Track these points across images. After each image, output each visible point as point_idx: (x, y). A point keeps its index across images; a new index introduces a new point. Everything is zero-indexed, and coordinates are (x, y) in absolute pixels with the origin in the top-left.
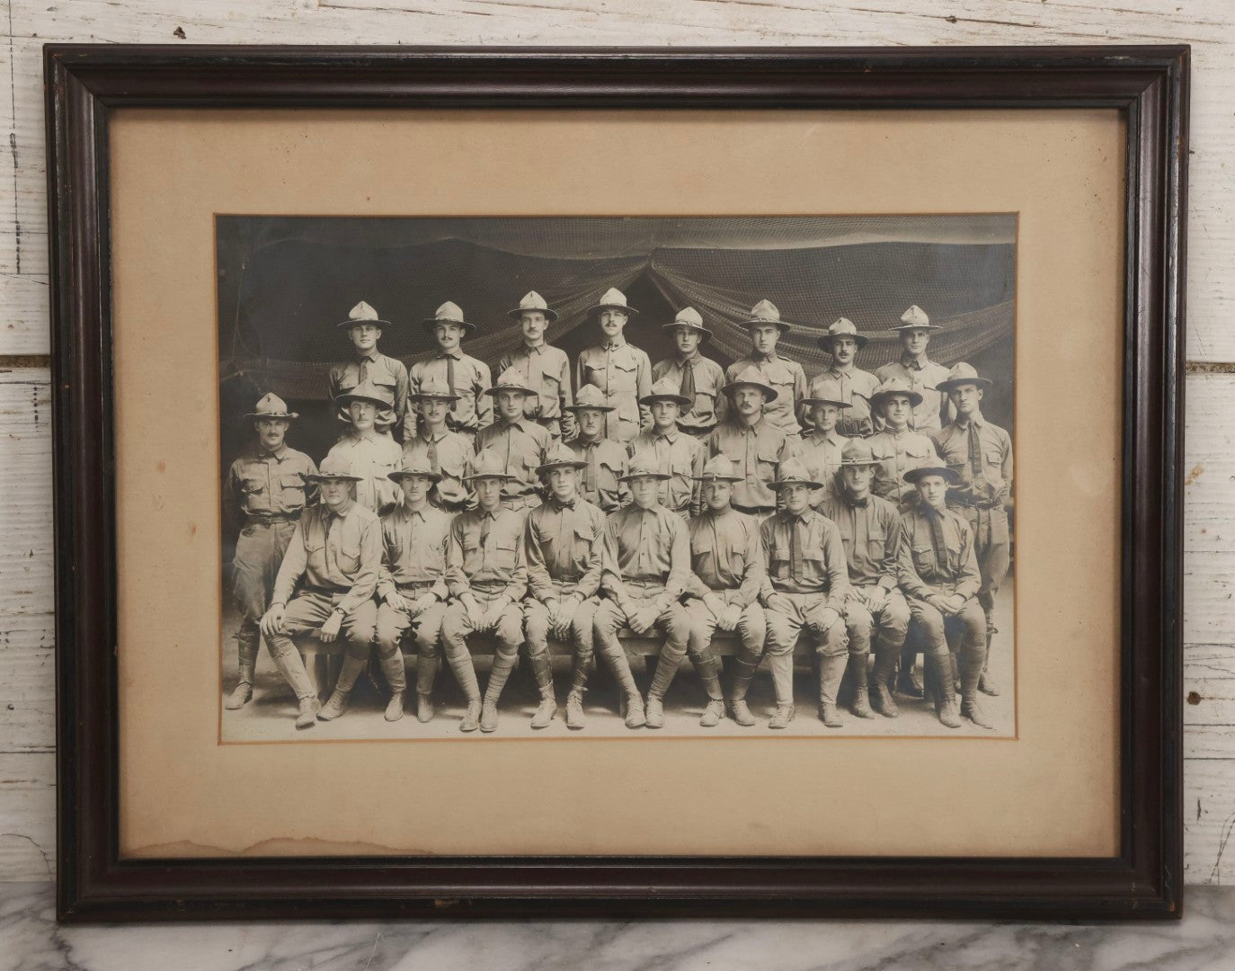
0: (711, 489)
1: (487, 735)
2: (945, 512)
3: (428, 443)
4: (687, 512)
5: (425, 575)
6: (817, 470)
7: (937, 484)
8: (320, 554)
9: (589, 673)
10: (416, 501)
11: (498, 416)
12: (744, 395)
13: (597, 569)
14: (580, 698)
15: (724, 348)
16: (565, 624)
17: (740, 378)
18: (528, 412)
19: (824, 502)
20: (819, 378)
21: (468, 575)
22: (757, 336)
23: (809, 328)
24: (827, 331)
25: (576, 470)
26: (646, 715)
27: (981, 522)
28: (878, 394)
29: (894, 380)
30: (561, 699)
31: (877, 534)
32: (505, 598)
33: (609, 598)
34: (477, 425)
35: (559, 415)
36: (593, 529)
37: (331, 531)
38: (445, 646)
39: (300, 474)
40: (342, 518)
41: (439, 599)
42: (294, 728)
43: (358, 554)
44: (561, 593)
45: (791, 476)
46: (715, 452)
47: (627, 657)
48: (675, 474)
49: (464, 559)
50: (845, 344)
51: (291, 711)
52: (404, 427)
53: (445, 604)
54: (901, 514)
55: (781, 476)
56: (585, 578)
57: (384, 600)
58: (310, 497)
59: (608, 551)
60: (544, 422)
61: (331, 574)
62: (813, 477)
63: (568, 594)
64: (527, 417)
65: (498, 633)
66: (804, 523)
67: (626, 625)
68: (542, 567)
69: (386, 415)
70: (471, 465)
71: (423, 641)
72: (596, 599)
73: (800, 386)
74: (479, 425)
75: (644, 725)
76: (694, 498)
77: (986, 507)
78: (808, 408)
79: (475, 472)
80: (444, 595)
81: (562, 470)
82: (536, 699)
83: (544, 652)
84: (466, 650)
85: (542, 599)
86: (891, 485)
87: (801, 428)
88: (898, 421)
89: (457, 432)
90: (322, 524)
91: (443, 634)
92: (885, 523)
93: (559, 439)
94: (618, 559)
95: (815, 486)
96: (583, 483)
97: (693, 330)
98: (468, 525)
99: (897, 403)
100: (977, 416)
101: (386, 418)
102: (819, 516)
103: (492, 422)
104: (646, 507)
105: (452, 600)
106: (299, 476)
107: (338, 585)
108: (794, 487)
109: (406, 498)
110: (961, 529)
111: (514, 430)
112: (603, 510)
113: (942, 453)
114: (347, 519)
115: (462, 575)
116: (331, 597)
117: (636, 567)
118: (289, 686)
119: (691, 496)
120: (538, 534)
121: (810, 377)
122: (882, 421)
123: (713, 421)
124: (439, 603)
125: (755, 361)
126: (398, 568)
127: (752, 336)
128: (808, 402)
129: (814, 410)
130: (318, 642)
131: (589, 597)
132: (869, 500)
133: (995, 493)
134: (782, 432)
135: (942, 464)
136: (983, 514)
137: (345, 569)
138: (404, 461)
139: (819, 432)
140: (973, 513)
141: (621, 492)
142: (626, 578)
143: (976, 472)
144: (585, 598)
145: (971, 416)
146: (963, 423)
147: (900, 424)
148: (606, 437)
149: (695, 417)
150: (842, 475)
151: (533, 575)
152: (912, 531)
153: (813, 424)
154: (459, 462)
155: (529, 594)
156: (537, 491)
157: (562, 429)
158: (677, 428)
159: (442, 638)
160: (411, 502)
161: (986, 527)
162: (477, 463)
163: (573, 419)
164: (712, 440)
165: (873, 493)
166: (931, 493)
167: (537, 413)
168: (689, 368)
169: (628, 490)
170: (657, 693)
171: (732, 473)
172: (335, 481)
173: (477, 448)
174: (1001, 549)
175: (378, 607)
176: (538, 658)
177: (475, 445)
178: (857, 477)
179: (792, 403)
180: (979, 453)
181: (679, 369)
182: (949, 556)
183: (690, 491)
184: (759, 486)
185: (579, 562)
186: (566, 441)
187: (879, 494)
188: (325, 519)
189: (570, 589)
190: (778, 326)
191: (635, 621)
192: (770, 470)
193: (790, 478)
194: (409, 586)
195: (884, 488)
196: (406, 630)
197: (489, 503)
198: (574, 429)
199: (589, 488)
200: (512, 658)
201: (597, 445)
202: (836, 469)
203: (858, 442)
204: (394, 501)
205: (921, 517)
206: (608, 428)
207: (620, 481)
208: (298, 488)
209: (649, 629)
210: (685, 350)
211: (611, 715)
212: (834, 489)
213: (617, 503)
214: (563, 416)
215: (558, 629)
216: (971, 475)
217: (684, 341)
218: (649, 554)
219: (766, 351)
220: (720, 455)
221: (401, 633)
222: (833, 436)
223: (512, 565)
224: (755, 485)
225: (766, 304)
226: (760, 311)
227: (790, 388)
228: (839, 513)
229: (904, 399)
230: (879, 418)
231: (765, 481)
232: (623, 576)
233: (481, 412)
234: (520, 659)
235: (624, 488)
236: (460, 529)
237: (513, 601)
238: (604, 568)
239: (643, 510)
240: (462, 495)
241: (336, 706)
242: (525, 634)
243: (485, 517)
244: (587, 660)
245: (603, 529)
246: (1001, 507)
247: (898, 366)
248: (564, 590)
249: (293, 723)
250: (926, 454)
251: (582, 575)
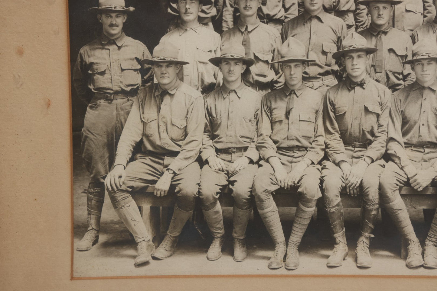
1: (291, 273)
3: (242, 33)
5: (240, 142)
8: (154, 125)
9: (375, 221)
10: (232, 82)
11: (302, 10)
13: (383, 138)
14: (368, 243)
16: (355, 182)
18: (327, 6)
21: (275, 142)
25: (367, 54)
26: (423, 257)
30: (352, 243)
32: (306, 161)
33: (393, 161)
34: (283, 18)
35: (353, 8)
36: (381, 104)
37: (162, 106)
38: (257, 200)
39: (137, 59)
40: (172, 95)
41: (251, 162)
42: (134, 266)
43: (185, 125)
44: (353, 157)
47: (408, 210)
49: (272, 130)
51: (131, 252)
52: (222, 19)
53: (256, 166)
56: (373, 145)
57: (207, 162)
58: (145, 77)
59: (393, 122)
60: (341, 14)
61: (163, 141)
63: (359, 158)
64: (326, 10)
65: (300, 190)
67: (407, 183)
68: (337, 135)
69: (208, 9)
70: (278, 51)
71: (238, 196)
72: (383, 162)
74: (286, 17)
75: (422, 266)
79: (282, 57)
80: (255, 158)
81: (355, 55)
82: (331, 244)
83: (338, 205)
84: (274, 203)
85: (337, 162)
89: (267, 23)
90: (155, 100)
91: (255, 190)
93: (353, 29)
94: (402, 130)
96: (372, 66)
98: (276, 101)
101: (208, 11)
103: (297, 15)
104: (426, 85)
105: (261, 162)
106: (135, 61)
107: (168, 150)
109: (224, 79)
111: (315, 22)
112: (390, 88)
114: (175, 96)
115: (270, 142)
116: (163, 159)
117: (417, 136)
118: (128, 231)
120: (334, 108)
124: (251, 165)
126: (218, 136)
130: (152, 196)
131: (376, 160)
137: (174, 137)
138: (222, 48)
141: (405, 73)
142: (408, 145)
144: (373, 161)
148: (394, 27)
151: (329, 142)
154: (268, 48)
155: (326, 157)
156: (334, 73)
157: (356, 19)
159: (253, 194)
160: (228, 82)
162: (284, 49)
163: (365, 12)
167: (335, 7)
169: (411, 71)
170: (434, 239)
172: (166, 64)
173: (284, 37)
175: (201, 168)
176: (333, 210)
177: (282, 34)
185: (368, 132)
186: (359, 30)
188: (157, 96)
189: (359, 154)
191: (415, 181)
194: (226, 151)
196: (224, 187)
197: (293, 83)
198: (366, 19)
199: (378, 70)
200: (311, 210)
201: (385, 33)
204: (215, 81)
206: (395, 19)
207: (404, 63)
208: (135, 70)
209: (427, 187)
211: (394, 257)
213: (401, 82)
214: (357, 9)
215: (350, 186)
218: (428, 125)
221: (220, 189)
223: (312, 134)
232: (405, 143)
233: (287, 6)
234: (318, 211)
235: (408, 69)
236: (269, 104)
237: (313, 163)
238: (389, 136)
239: (423, 88)
240: (271, 76)
241: (168, 247)
242: (322, 190)
243: (290, 94)
244: (374, 212)
245: (389, 104)
248: (355, 155)
249: (132, 262)
251: (370, 142)
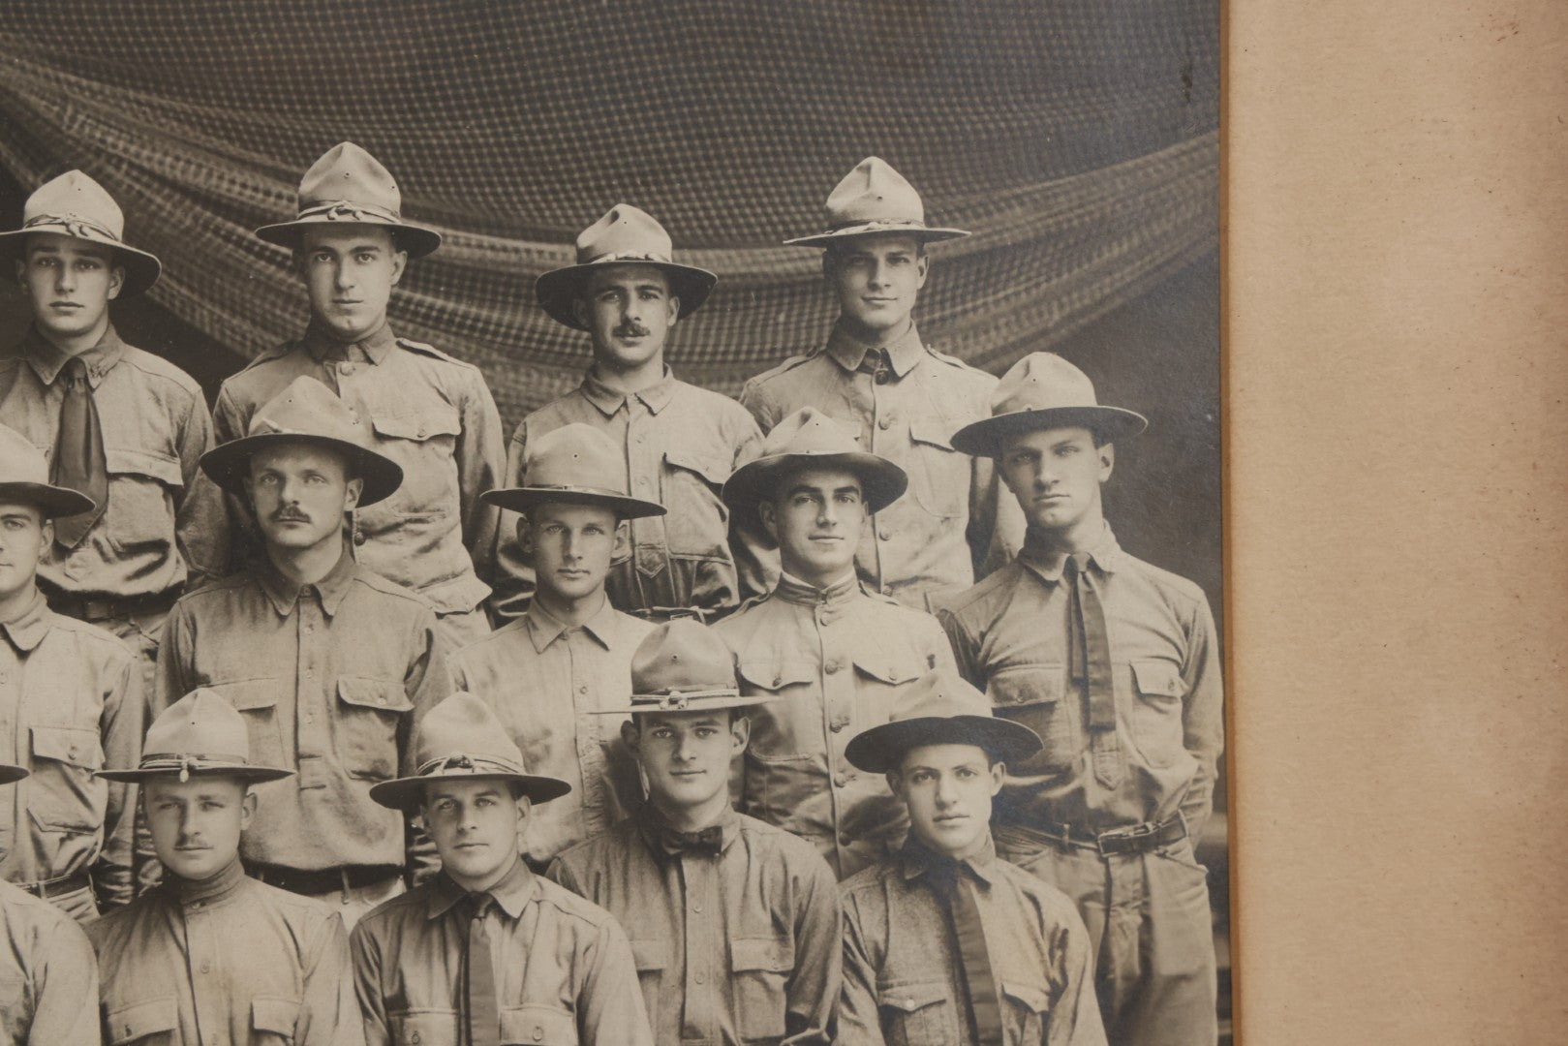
0: (173, 812)
2: (993, 869)
4: (87, 895)
6: (547, 733)
7: (962, 772)
12: (281, 479)
15: (206, 316)
17: (265, 421)
19: (572, 843)
20: (546, 414)
22: (324, 272)
23: (510, 243)
24: (570, 251)
27: (1117, 899)
28: (745, 468)
29: (805, 418)
31: (758, 950)
45: (457, 755)
46: (183, 679)
48: (40, 762)
50: (633, 295)
54: (841, 877)
55: (420, 761)
62: (532, 760)
66: (504, 917)
73: (480, 445)
76: (110, 845)
77: (1133, 849)
78: (511, 519)
86: (803, 779)
87: (486, 591)
88: (822, 558)
92: (785, 909)
95: (539, 790)
97: (91, 254)
99: (818, 497)
100: (1095, 538)
102: (555, 892)
108: (467, 796)
110: (1049, 925)
113: (978, 668)
119: (100, 836)
121: (514, 412)
122: (770, 559)
123: (174, 571)
125: (318, 361)
127: (303, 271)
128: (507, 500)
129: (530, 527)
132: (729, 835)
133: (1161, 800)
134: (420, 606)
135: (979, 704)
136: (1125, 872)
139: (553, 601)
140: (1088, 866)
143: (1096, 729)
145: (1075, 535)
146: (1050, 563)
147: (831, 569)
149: (107, 560)
150: (635, 747)
152: (880, 937)
153: (528, 574)
158: (42, 599)
161: (1132, 919)
164: (172, 639)
165: (741, 808)
166: (941, 805)
168: (79, 389)
171: (245, 753)
174: (1187, 992)
178: (685, 754)
179: (453, 505)
180: (1105, 664)
181: (44, 391)
182: (1008, 1019)
183: (97, 819)
184: (343, 796)
187: (760, 813)
190: (398, 238)
192: (380, 738)
193: (452, 764)
195: (781, 789)
202: (612, 728)
203: (686, 634)
205: (909, 887)
210: (65, 323)
212: (606, 800)
216: (1080, 739)
217: (60, 291)
219: (358, 322)
220: (201, 691)
222: (599, 614)
224: (330, 793)
225: (351, 156)
226: (330, 181)
227: (447, 450)
228: (626, 883)
229: (843, 482)
230: (758, 552)
231: (364, 776)
246: (1186, 849)
247: (819, 367)
250: (920, 670)
